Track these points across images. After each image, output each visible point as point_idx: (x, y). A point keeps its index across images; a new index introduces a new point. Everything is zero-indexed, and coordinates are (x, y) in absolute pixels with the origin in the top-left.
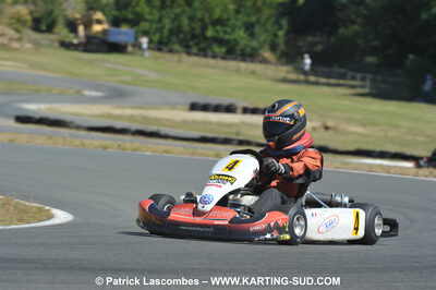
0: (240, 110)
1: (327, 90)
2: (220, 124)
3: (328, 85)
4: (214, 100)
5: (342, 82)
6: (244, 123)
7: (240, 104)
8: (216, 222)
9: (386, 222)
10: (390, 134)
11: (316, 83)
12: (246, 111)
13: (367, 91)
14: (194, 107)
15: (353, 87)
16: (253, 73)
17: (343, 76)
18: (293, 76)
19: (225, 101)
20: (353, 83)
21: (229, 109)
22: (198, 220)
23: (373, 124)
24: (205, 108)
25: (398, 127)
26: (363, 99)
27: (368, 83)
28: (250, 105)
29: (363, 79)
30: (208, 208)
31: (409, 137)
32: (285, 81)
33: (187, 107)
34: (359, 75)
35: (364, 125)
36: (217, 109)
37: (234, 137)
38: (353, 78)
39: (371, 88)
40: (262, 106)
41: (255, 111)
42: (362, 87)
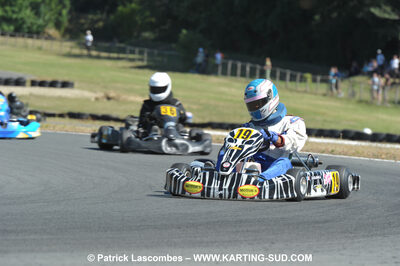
0: (28, 83)
1: (109, 63)
3: (109, 58)
4: (4, 74)
5: (121, 56)
6: (31, 95)
7: (29, 78)
11: (98, 57)
12: (34, 83)
13: (145, 63)
15: (132, 60)
16: (40, 49)
17: (122, 51)
18: (77, 51)
19: (14, 75)
20: (131, 56)
21: (19, 83)
26: (141, 71)
27: (146, 55)
28: (38, 79)
29: (141, 53)
32: (70, 55)
34: (137, 50)
36: (7, 82)
38: (132, 52)
39: (148, 61)
40: (49, 79)
41: (42, 84)
42: (142, 60)
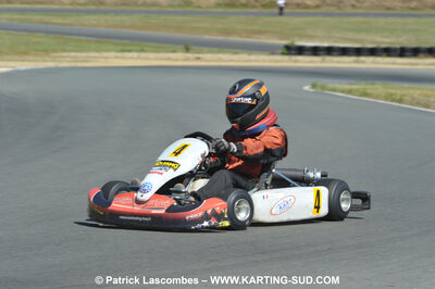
8: (154, 212)
9: (355, 195)
22: (137, 209)
30: (146, 197)
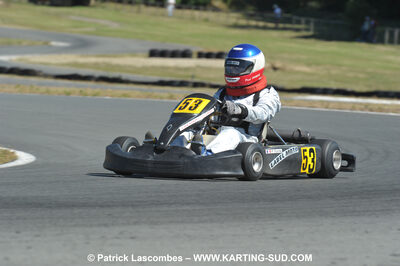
0: (195, 55)
1: (275, 34)
2: (177, 69)
4: (170, 47)
5: (288, 26)
6: (198, 67)
7: (195, 50)
10: (334, 72)
11: (265, 28)
12: (200, 55)
13: (311, 33)
14: (153, 54)
15: (297, 30)
16: (206, 20)
17: (288, 21)
18: (243, 22)
19: (181, 47)
20: (297, 26)
21: (185, 54)
23: (318, 64)
24: (163, 54)
25: (340, 66)
27: (312, 26)
28: (205, 50)
29: (307, 23)
31: (351, 75)
32: (236, 26)
33: (147, 53)
34: (303, 20)
35: (309, 65)
36: (174, 54)
37: (189, 79)
38: (298, 22)
39: (315, 30)
40: (215, 50)
41: (209, 56)
42: (307, 30)
